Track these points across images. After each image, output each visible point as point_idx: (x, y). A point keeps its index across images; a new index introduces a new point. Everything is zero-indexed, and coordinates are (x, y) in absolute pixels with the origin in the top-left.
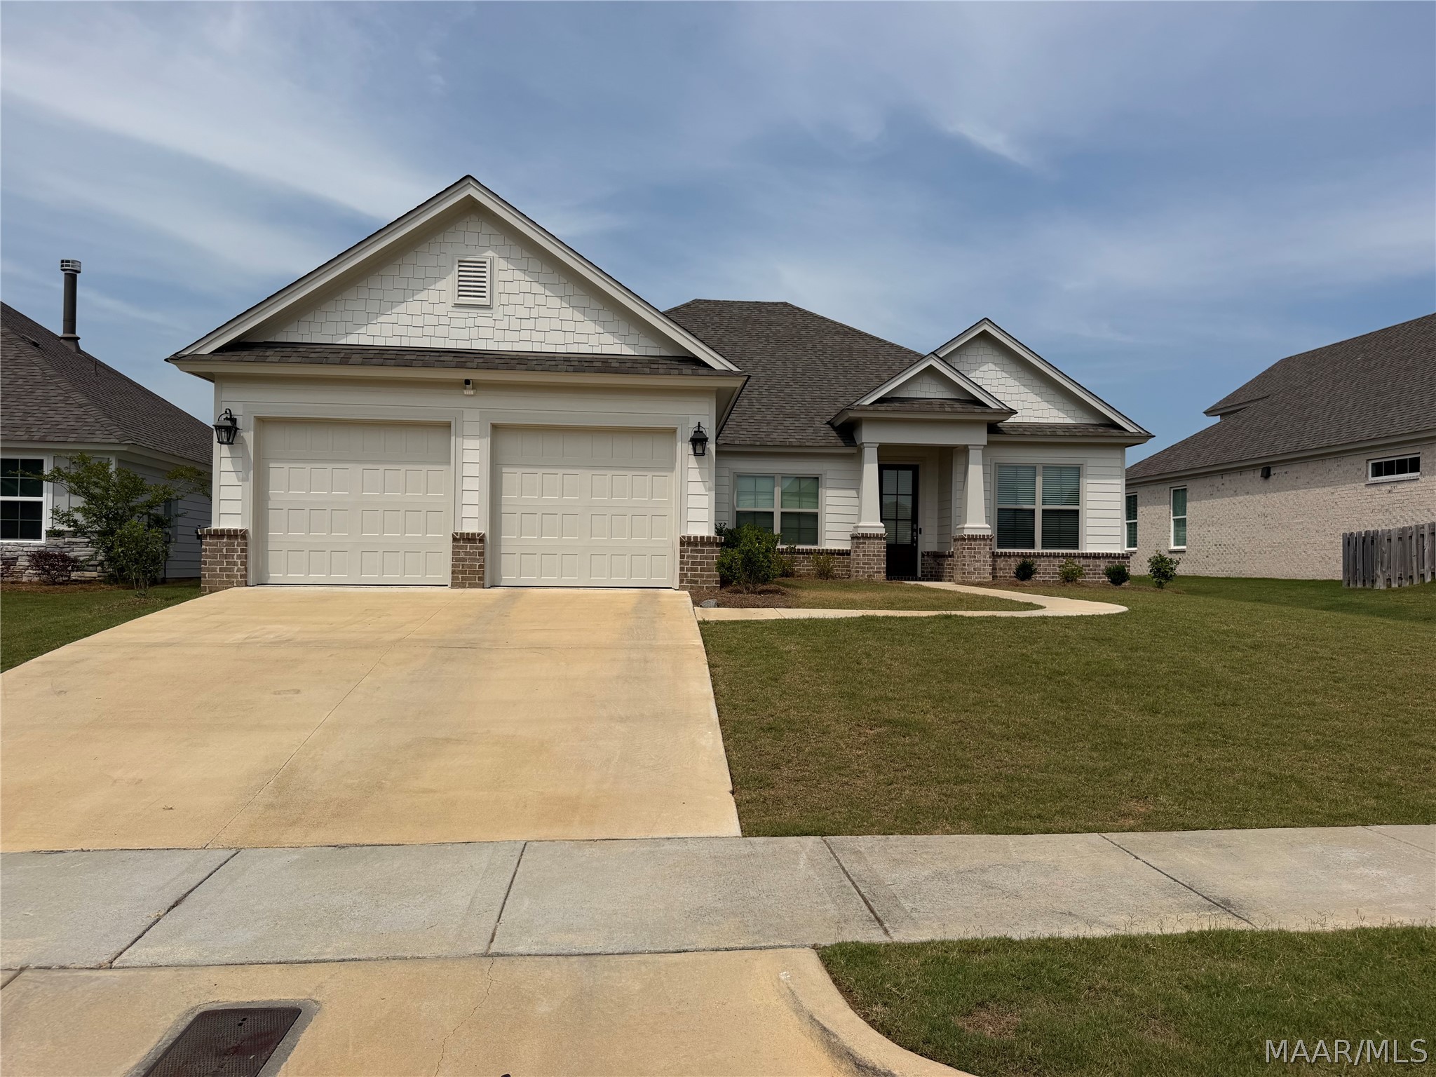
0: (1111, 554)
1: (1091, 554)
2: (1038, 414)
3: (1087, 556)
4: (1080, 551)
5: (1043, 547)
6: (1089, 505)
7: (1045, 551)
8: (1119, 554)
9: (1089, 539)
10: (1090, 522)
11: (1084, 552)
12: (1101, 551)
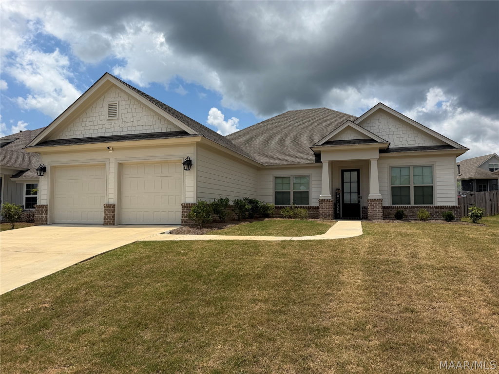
0: (450, 206)
1: (439, 206)
2: (410, 143)
3: (437, 208)
4: (433, 205)
5: (415, 204)
6: (438, 183)
7: (415, 205)
8: (454, 206)
9: (438, 200)
10: (438, 191)
11: (436, 205)
12: (444, 205)
